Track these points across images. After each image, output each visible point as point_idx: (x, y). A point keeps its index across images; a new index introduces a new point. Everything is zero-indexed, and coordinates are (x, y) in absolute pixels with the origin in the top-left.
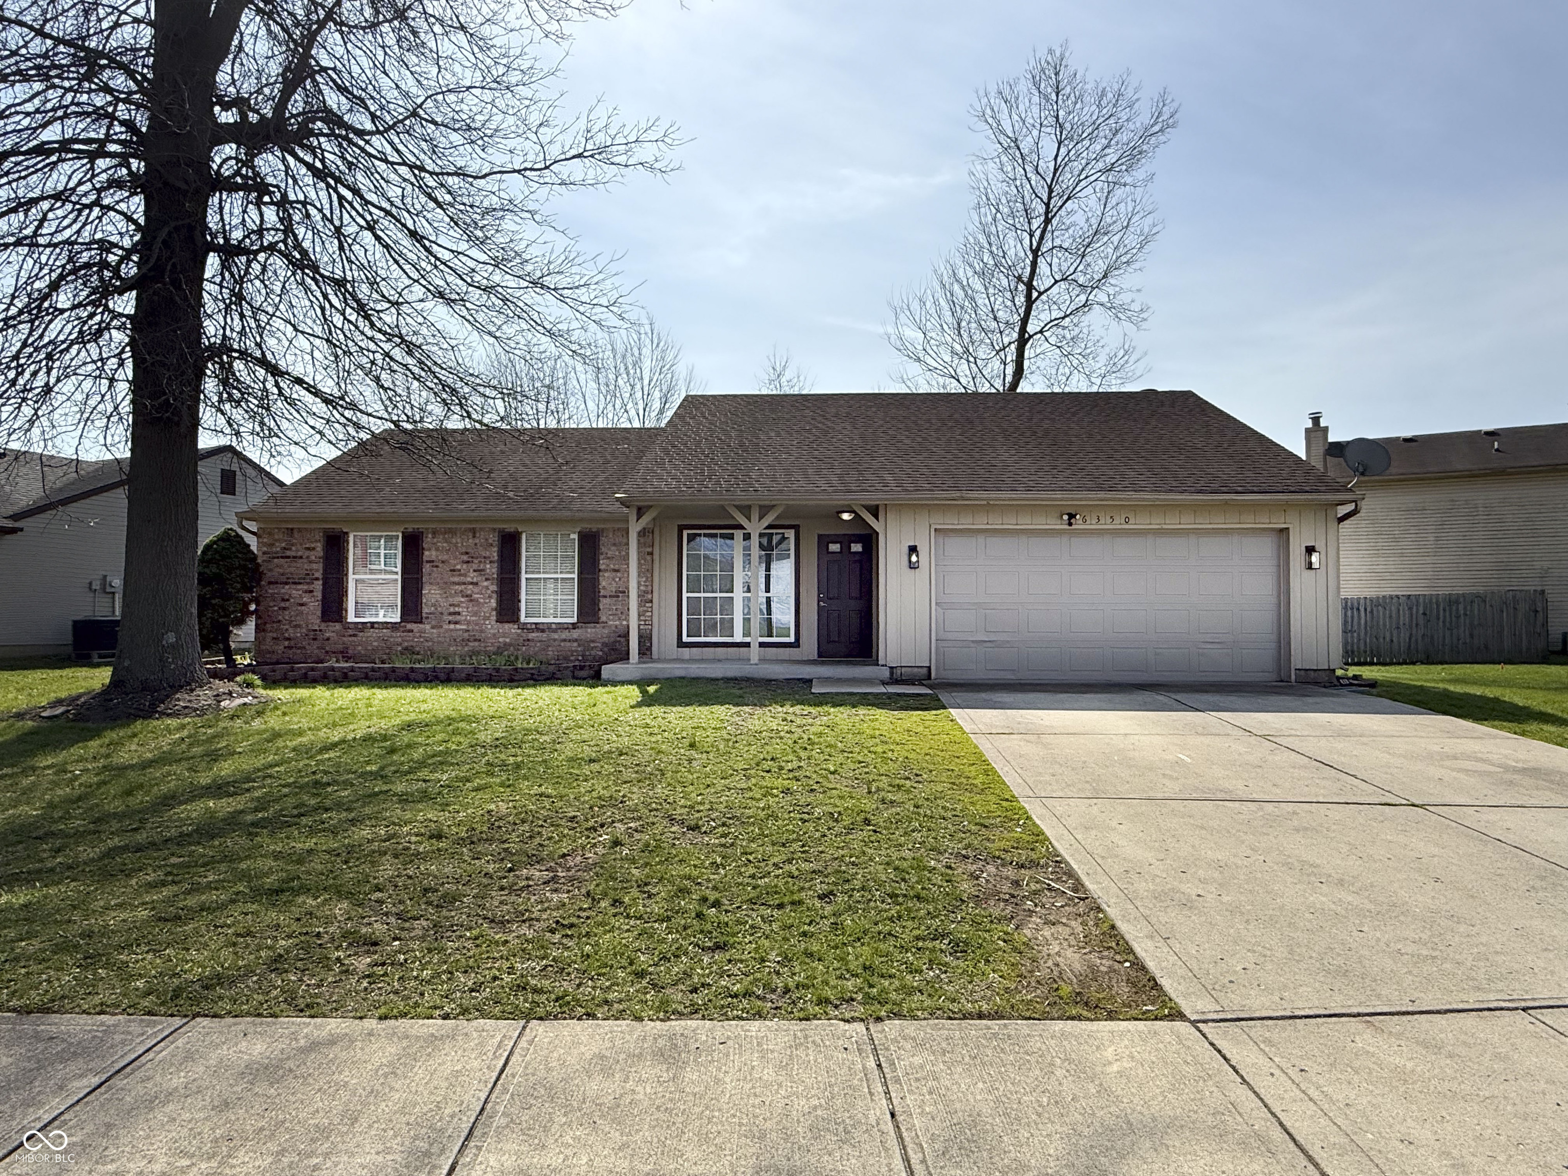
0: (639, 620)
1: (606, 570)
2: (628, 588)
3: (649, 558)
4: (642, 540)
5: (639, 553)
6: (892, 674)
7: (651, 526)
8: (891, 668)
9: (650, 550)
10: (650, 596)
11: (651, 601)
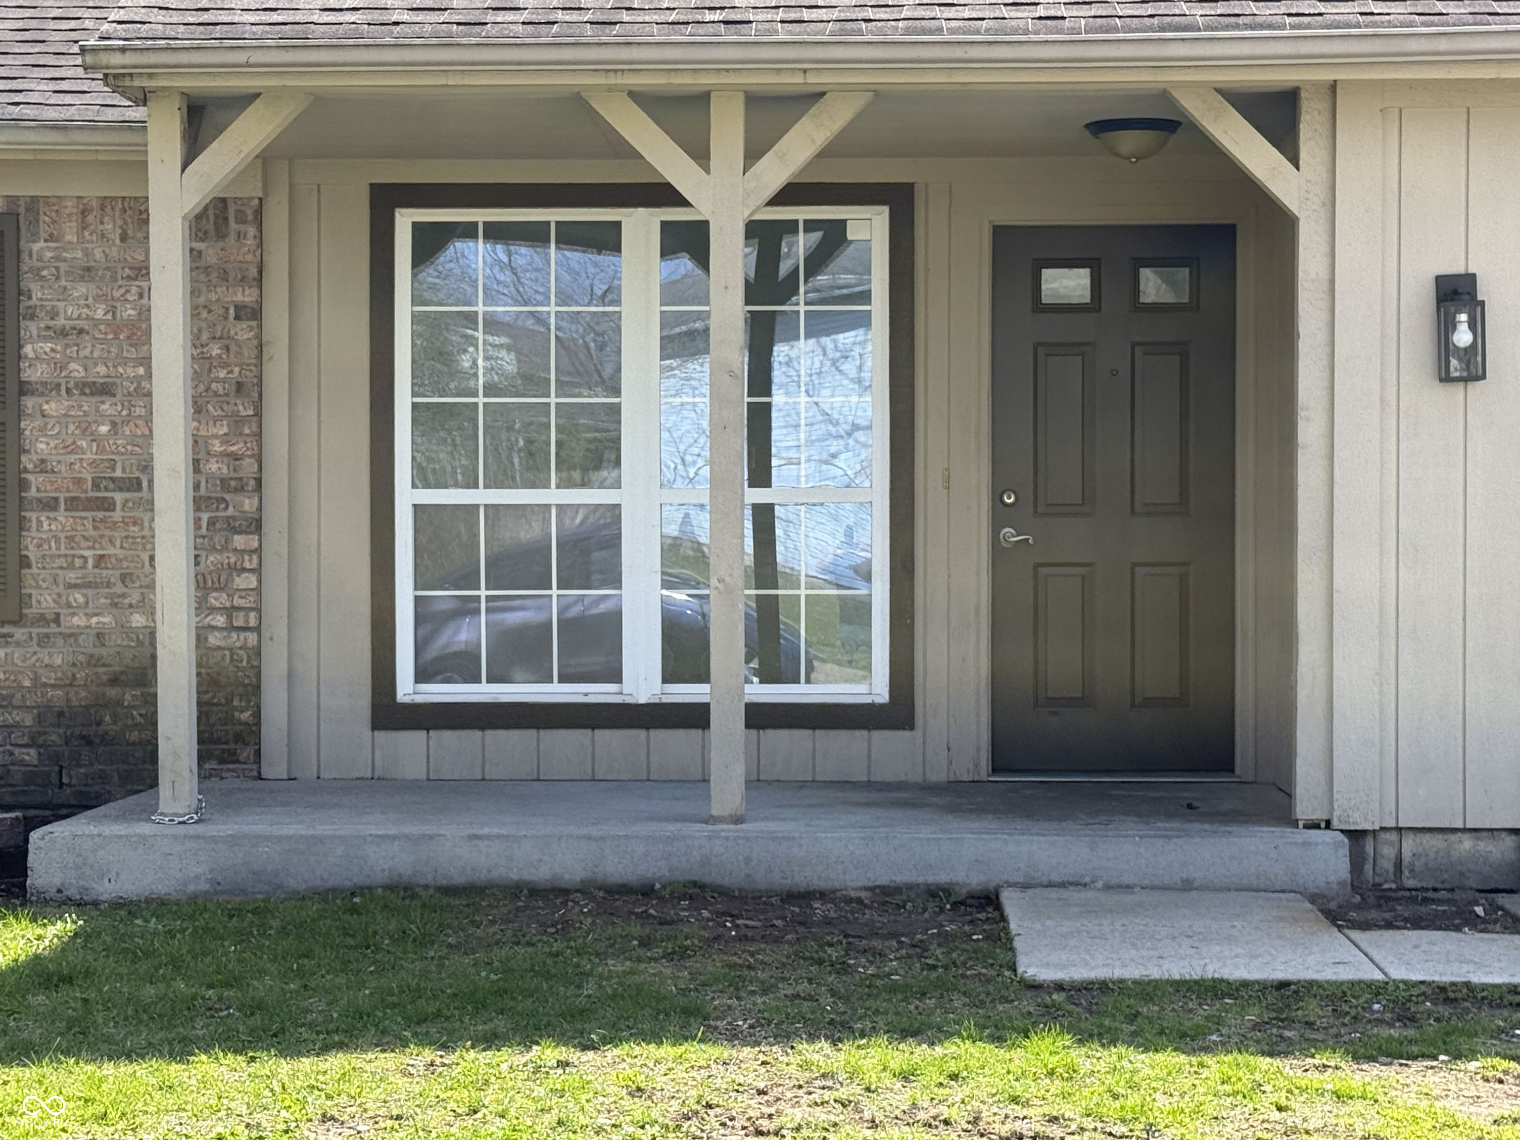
0: (202, 606)
1: (50, 388)
2: (147, 467)
3: (243, 332)
4: (211, 254)
5: (195, 312)
6: (1357, 861)
7: (252, 190)
8: (1355, 836)
9: (246, 296)
10: (249, 504)
11: (256, 525)
